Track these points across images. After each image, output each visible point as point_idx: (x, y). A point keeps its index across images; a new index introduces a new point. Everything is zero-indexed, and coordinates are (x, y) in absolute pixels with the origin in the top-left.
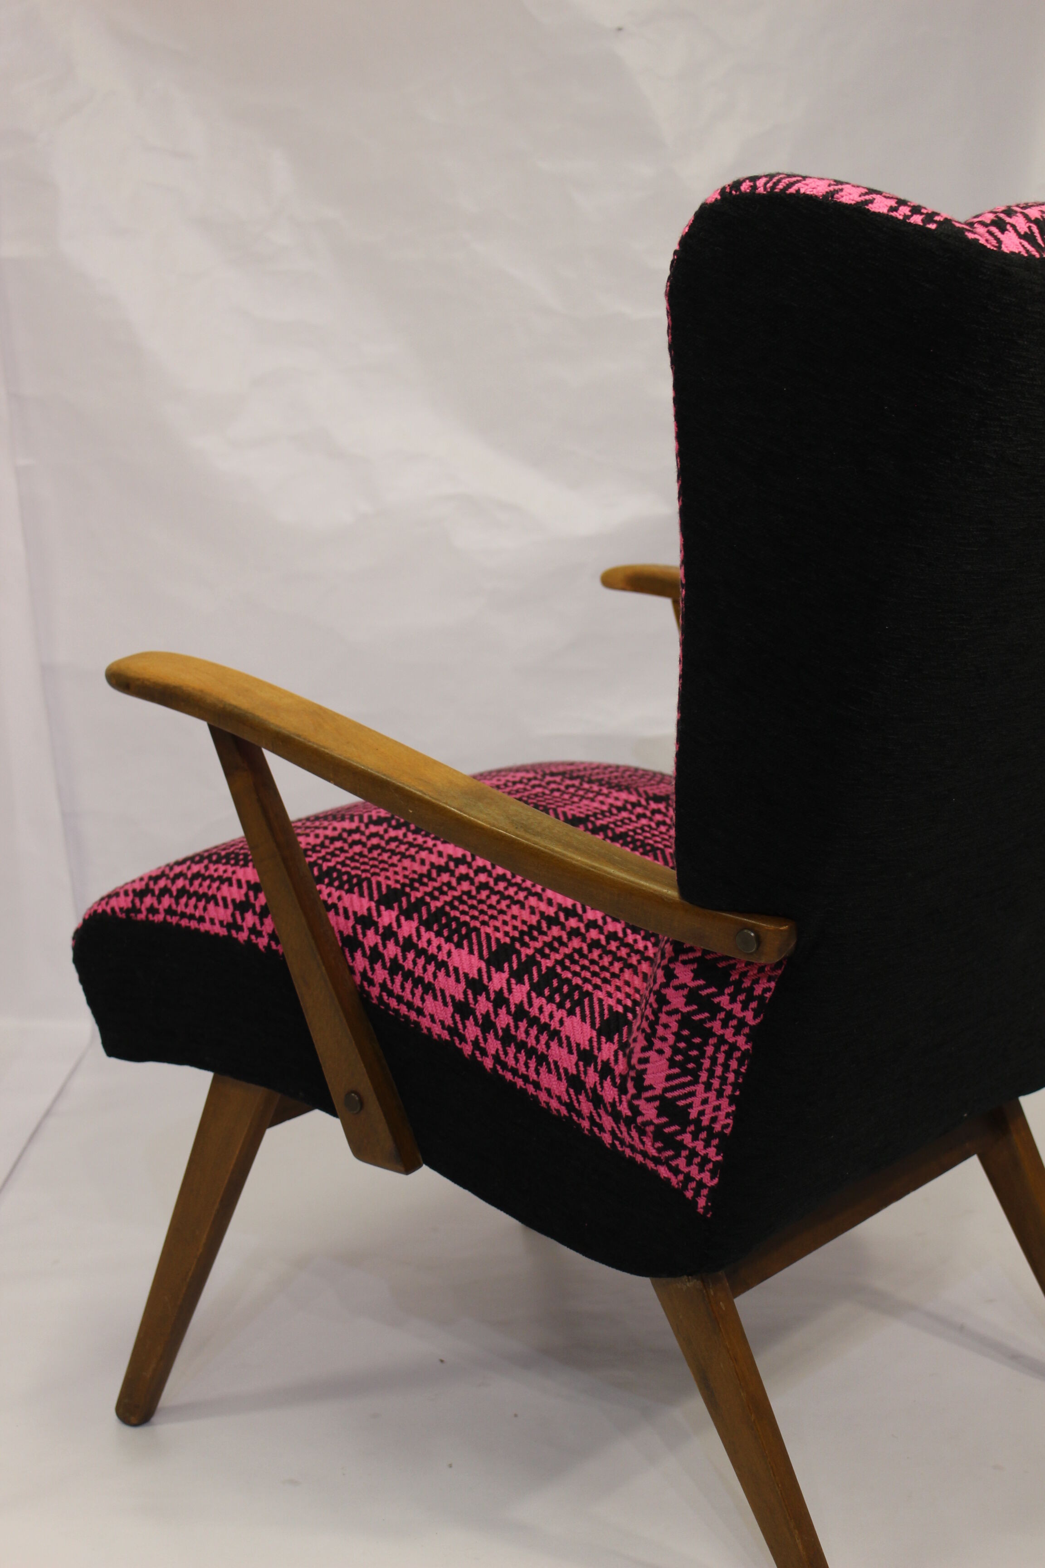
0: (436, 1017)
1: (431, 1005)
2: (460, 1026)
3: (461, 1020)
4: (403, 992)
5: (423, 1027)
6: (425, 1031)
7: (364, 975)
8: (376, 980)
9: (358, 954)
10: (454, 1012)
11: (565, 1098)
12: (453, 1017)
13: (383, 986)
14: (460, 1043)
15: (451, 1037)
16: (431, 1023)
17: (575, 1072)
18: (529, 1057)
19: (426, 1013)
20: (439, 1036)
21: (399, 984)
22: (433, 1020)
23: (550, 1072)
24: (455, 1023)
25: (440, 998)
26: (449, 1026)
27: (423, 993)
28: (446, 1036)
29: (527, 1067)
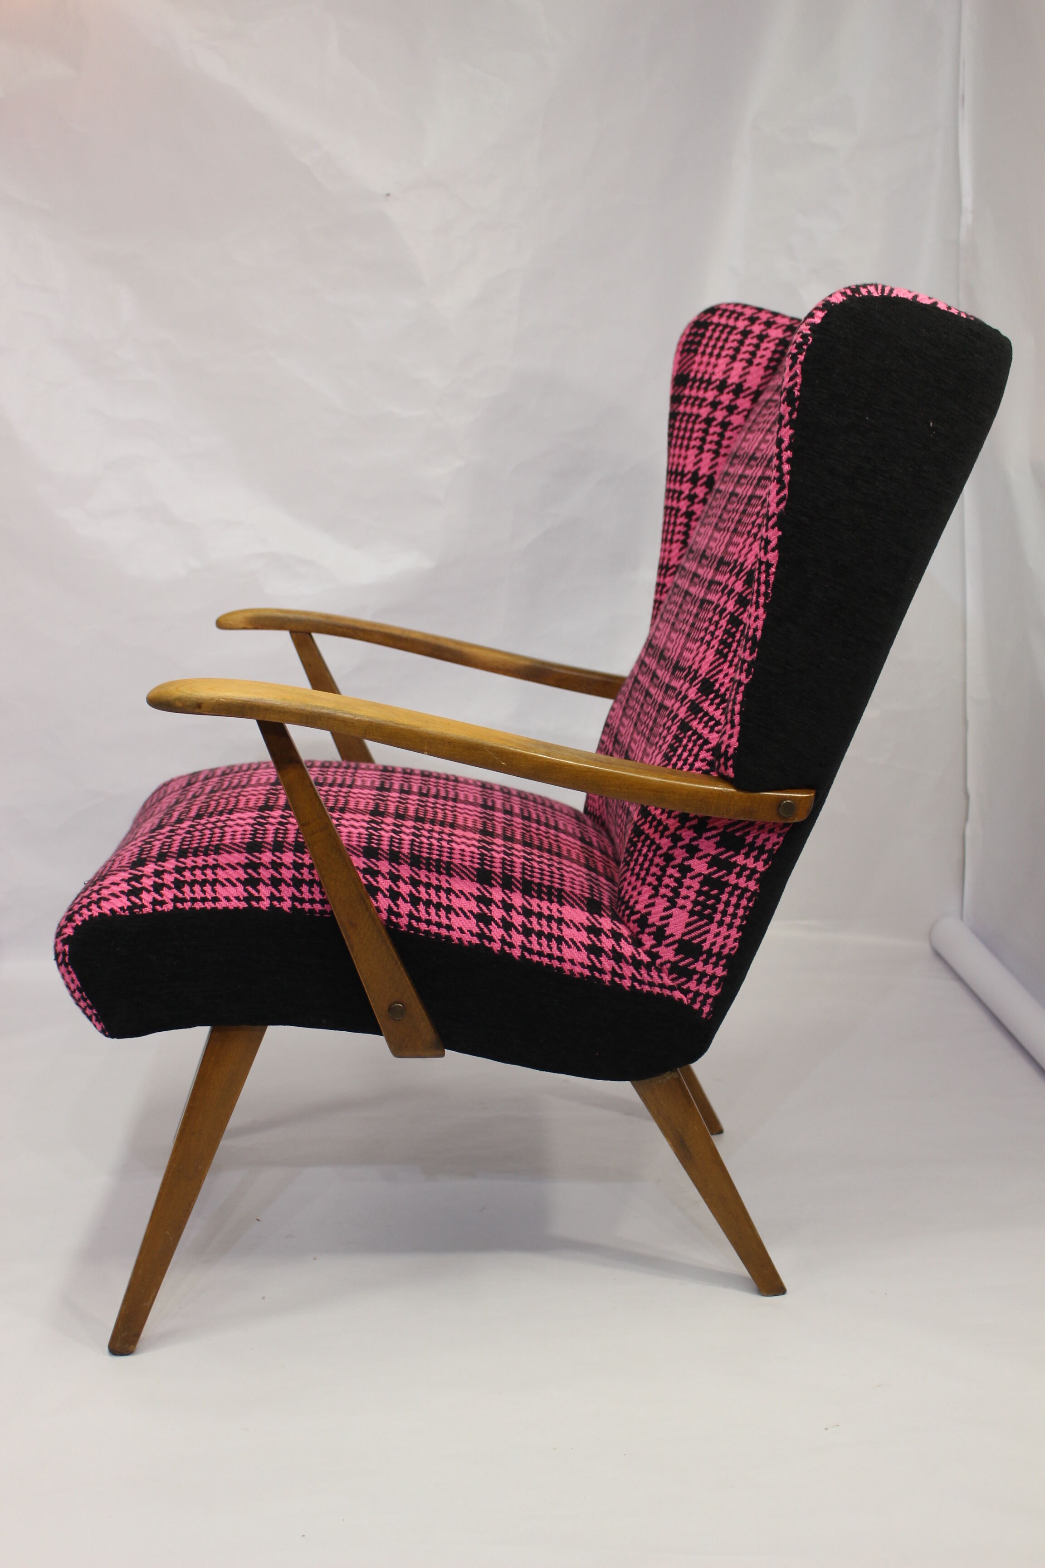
0: (464, 929)
1: (457, 921)
2: (486, 931)
3: (485, 927)
4: (429, 916)
5: (454, 938)
6: (457, 941)
7: (390, 911)
8: (402, 913)
9: (380, 896)
10: (477, 922)
11: (588, 962)
12: (478, 926)
13: (411, 916)
14: (490, 944)
15: (480, 940)
16: (461, 934)
17: (590, 943)
18: (549, 941)
19: (455, 927)
20: (469, 942)
21: (424, 911)
22: (462, 932)
23: (570, 947)
24: (481, 929)
25: (461, 914)
26: (477, 933)
27: (446, 914)
28: (475, 941)
29: (551, 948)
